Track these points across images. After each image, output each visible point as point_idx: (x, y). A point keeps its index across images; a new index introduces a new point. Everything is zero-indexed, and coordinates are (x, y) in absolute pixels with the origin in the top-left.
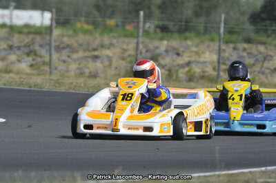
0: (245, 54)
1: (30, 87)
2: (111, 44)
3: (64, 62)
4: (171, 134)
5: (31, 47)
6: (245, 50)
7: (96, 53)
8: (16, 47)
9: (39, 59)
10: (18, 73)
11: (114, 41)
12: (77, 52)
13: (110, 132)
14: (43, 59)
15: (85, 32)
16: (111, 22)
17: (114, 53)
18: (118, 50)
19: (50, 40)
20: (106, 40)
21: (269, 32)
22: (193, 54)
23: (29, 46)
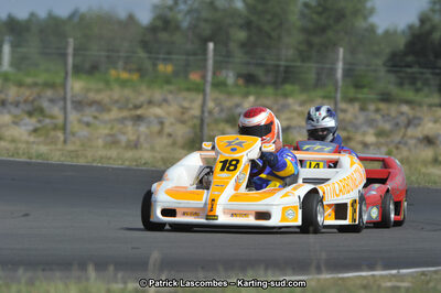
0: (378, 117)
1: (30, 158)
2: (165, 100)
3: (88, 124)
4: (299, 223)
5: (36, 103)
6: (377, 110)
7: (139, 112)
8: (11, 104)
9: (47, 121)
10: (13, 141)
11: (170, 97)
12: (109, 110)
13: (203, 221)
14: (54, 121)
15: (123, 84)
16: (166, 68)
17: (168, 114)
18: (174, 108)
19: (65, 93)
20: (158, 95)
21: (419, 84)
22: (295, 115)
23: (33, 102)
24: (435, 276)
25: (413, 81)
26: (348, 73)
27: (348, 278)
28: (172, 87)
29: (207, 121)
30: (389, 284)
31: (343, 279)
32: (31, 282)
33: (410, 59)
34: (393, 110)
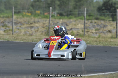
0: (96, 25)
2: (38, 21)
3: (18, 29)
5: (4, 23)
7: (32, 25)
9: (7, 28)
12: (24, 25)
14: (9, 28)
15: (27, 16)
16: (38, 12)
17: (40, 25)
18: (41, 24)
19: (12, 20)
21: (106, 15)
22: (73, 25)
28: (40, 17)
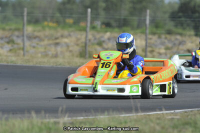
0: (166, 41)
1: (8, 63)
3: (34, 47)
6: (166, 38)
7: (58, 41)
9: (16, 46)
11: (72, 34)
12: (43, 40)
14: (19, 46)
15: (50, 28)
16: (70, 21)
17: (71, 41)
23: (10, 37)
24: (191, 113)
25: (182, 24)
26: (152, 21)
27: (151, 115)
29: (88, 44)
30: (170, 117)
31: (149, 115)
32: (7, 119)
33: (180, 14)
34: (173, 38)
